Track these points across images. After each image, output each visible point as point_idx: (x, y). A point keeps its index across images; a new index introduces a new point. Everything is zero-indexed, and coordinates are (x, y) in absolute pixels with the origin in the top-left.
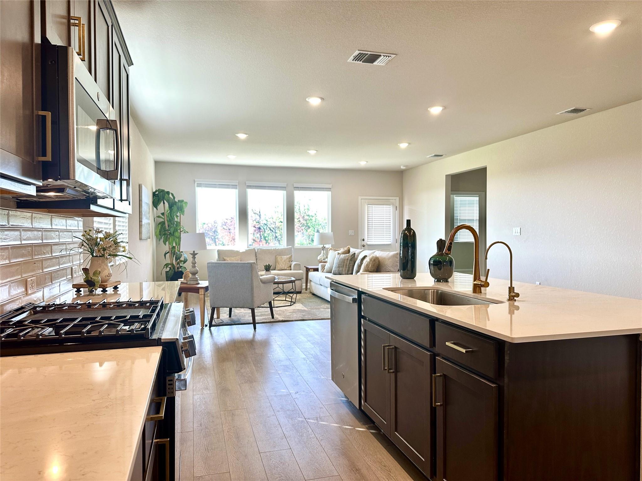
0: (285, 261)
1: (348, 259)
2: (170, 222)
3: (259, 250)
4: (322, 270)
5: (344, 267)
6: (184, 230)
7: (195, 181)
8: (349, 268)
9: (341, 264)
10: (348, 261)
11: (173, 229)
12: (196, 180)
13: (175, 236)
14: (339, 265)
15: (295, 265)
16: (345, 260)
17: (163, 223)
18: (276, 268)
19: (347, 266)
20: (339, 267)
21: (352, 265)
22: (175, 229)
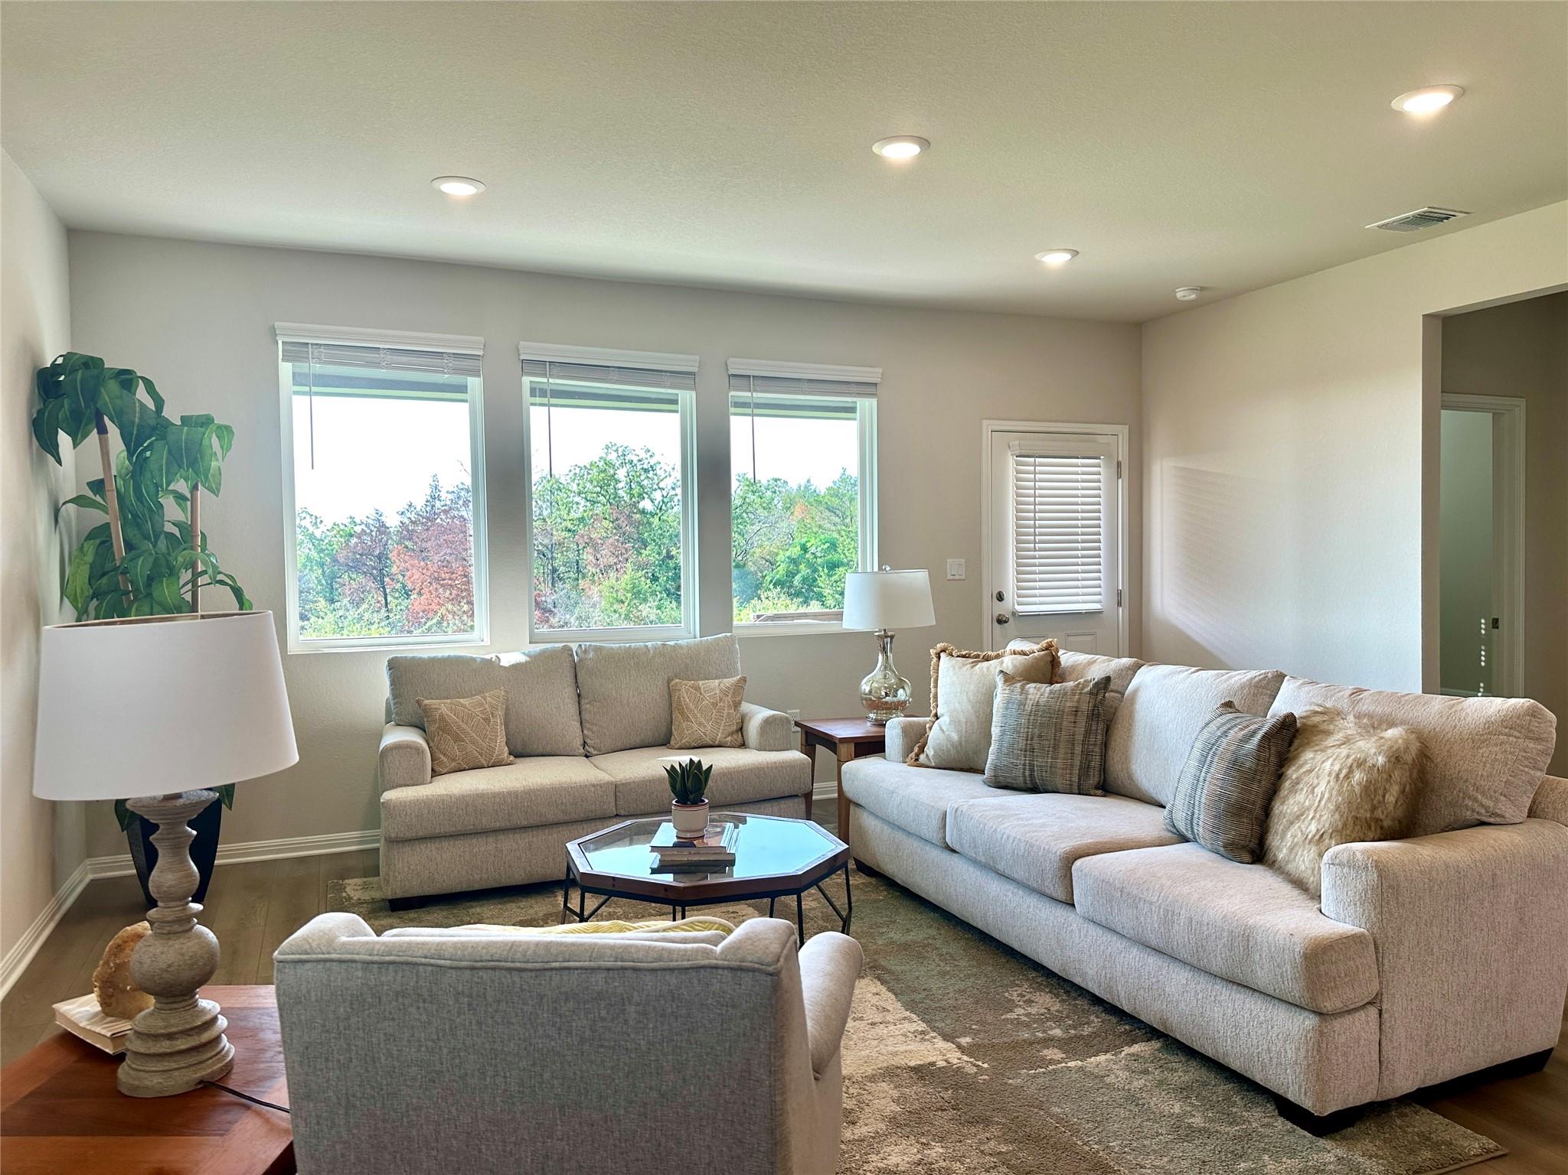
0: (715, 705)
1: (1076, 712)
2: (138, 526)
3: (591, 655)
4: (913, 755)
5: (1062, 751)
6: (210, 571)
7: (273, 333)
8: (1086, 754)
9: (1040, 736)
10: (1082, 721)
11: (149, 565)
12: (277, 324)
13: (158, 603)
14: (1029, 738)
15: (768, 722)
16: (1060, 713)
17: (101, 535)
18: (669, 734)
19: (1078, 749)
20: (1029, 750)
21: (1099, 742)
22: (156, 563)
